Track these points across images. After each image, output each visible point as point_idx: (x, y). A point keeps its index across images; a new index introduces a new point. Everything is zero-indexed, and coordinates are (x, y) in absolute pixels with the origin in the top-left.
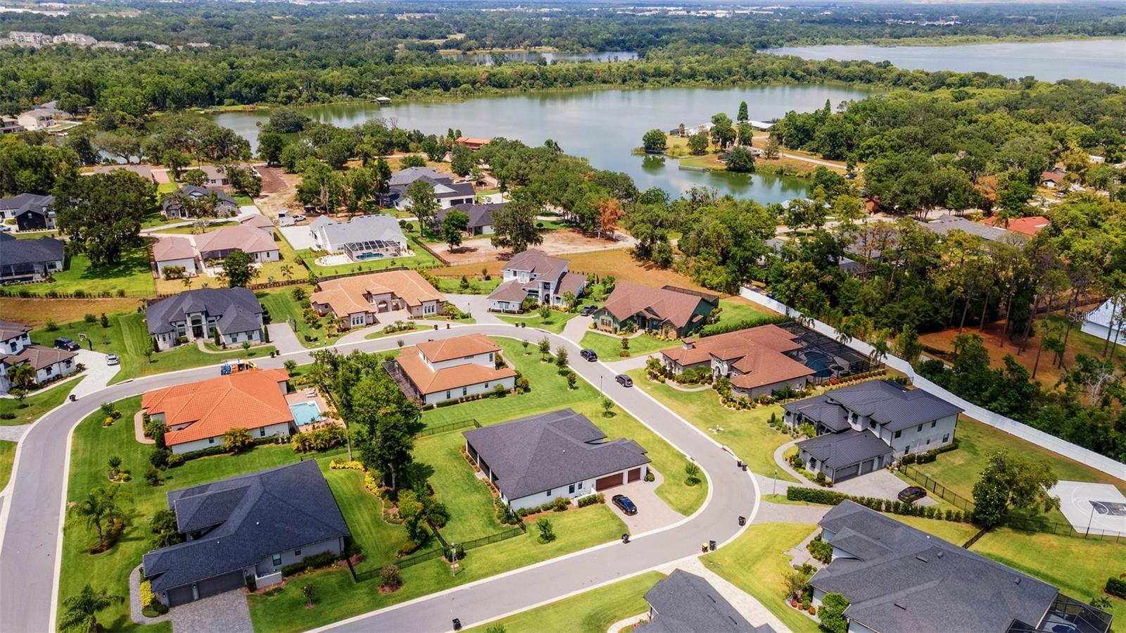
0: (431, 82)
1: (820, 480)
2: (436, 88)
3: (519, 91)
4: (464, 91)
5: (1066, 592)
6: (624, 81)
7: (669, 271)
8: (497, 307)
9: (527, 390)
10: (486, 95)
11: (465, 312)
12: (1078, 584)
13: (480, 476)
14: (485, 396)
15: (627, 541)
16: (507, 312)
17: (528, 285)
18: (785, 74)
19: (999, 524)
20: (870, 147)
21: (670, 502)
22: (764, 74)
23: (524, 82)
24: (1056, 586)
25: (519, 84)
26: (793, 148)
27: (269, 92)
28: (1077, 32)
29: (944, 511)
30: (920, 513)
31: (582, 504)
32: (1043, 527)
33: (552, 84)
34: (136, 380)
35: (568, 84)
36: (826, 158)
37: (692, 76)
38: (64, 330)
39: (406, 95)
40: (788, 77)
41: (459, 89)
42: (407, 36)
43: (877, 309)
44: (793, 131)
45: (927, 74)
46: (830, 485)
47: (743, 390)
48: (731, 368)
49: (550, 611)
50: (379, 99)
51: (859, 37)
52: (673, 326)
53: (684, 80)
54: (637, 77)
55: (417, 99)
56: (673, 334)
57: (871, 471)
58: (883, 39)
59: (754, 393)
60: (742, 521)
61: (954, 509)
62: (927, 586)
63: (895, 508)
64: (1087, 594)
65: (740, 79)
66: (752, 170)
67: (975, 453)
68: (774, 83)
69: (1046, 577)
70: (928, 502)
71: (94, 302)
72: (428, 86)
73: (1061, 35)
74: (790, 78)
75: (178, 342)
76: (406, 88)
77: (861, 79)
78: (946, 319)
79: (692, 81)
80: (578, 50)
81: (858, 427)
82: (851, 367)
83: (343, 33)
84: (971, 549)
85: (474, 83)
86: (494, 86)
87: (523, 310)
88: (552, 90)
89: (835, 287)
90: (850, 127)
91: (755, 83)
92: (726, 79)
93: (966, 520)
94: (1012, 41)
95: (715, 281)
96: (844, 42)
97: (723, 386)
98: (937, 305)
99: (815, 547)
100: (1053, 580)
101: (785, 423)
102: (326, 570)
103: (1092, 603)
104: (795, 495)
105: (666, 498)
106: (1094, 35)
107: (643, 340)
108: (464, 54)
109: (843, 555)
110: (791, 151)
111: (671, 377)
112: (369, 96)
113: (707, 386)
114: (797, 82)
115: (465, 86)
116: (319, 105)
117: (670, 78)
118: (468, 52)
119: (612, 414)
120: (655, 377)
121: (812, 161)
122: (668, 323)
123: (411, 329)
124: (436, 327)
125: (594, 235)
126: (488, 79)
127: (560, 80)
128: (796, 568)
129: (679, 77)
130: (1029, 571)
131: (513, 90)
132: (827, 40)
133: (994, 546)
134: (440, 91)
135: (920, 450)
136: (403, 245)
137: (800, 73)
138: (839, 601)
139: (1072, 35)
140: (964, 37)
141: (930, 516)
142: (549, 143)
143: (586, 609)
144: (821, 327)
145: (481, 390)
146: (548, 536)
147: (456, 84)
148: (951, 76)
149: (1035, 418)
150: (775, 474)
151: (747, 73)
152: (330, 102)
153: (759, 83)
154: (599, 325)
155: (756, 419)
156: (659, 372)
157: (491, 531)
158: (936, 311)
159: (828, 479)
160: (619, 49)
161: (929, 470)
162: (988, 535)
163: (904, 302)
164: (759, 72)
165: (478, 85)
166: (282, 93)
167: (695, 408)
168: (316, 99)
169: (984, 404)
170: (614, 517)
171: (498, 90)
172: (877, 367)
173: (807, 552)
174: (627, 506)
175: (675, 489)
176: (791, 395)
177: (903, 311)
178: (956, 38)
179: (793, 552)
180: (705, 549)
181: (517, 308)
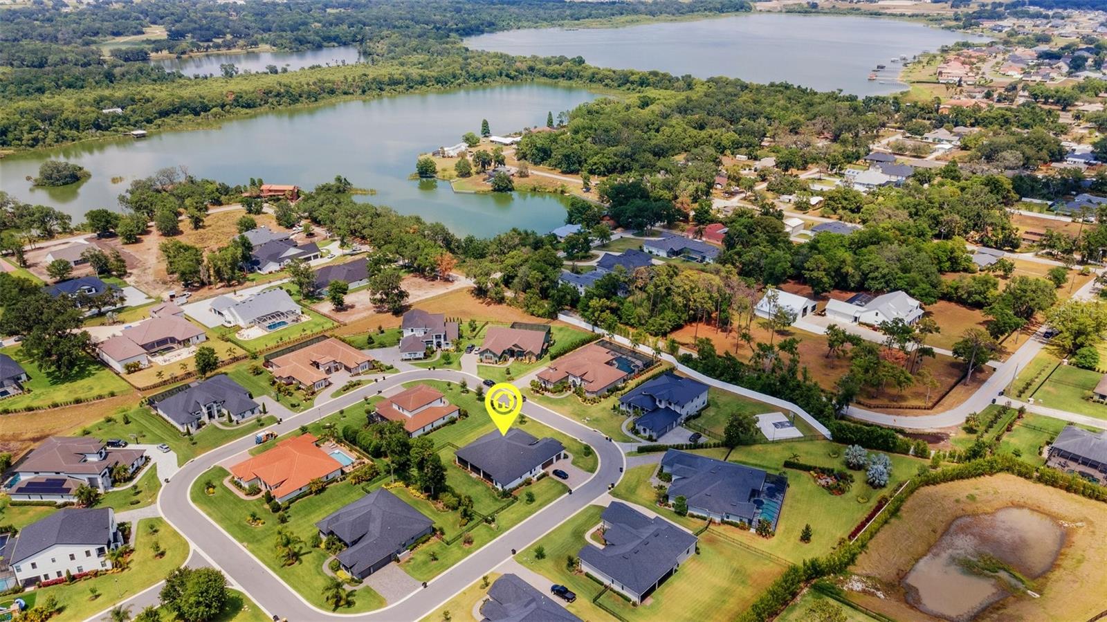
0: (180, 109)
1: (650, 439)
2: (186, 114)
3: (268, 109)
4: (215, 115)
5: (769, 472)
6: (364, 92)
7: (504, 305)
8: (408, 357)
9: (467, 416)
10: (238, 118)
11: (389, 365)
12: (773, 466)
13: (474, 475)
14: (444, 425)
15: (571, 493)
16: (416, 359)
17: (424, 338)
18: (501, 75)
19: (737, 444)
20: (595, 164)
21: (581, 468)
22: (484, 77)
23: (270, 100)
24: (764, 470)
25: (266, 102)
26: (536, 164)
27: (10, 136)
28: (710, 10)
29: (712, 443)
30: (701, 446)
31: (539, 479)
32: (755, 442)
33: (298, 100)
34: (196, 459)
35: (313, 99)
36: (564, 173)
37: (423, 82)
38: (94, 432)
39: (159, 126)
40: (503, 77)
41: (209, 113)
42: (98, 33)
43: (647, 321)
44: (535, 151)
45: (614, 72)
46: (656, 441)
47: (593, 393)
48: (582, 380)
49: (553, 535)
50: (135, 132)
51: (545, 20)
52: (533, 354)
53: (416, 86)
54: (374, 87)
55: (171, 128)
56: (534, 358)
57: (672, 428)
58: (566, 21)
59: (599, 393)
60: (621, 470)
61: (717, 441)
62: (717, 484)
63: (688, 447)
64: (777, 470)
65: (465, 82)
66: (512, 189)
67: (718, 407)
68: (494, 84)
69: (760, 466)
70: (703, 440)
71: (93, 404)
72: (177, 112)
73: (699, 13)
74: (506, 78)
75: (199, 426)
76: (155, 118)
77: (563, 76)
78: (685, 321)
79: (424, 87)
80: (297, 49)
81: (662, 406)
82: (644, 365)
83: (21, 34)
84: (727, 461)
85: (223, 106)
86: (243, 107)
87: (426, 356)
88: (299, 106)
89: (618, 309)
90: (576, 146)
91: (477, 84)
92: (452, 83)
93: (722, 446)
94: (665, 21)
95: (541, 312)
96: (535, 25)
97: (579, 392)
98: (680, 314)
99: (661, 475)
100: (763, 467)
101: (621, 408)
102: (428, 543)
103: (780, 474)
104: (641, 450)
105: (579, 466)
106: (723, 12)
107: (515, 365)
108: (178, 58)
109: (678, 477)
110: (535, 167)
111: (546, 390)
112: (121, 129)
113: (569, 393)
114: (512, 81)
115: (214, 110)
116: (69, 144)
117: (405, 85)
118: (183, 56)
119: (525, 422)
120: (538, 392)
121: (553, 176)
122: (530, 353)
123: (359, 384)
124: (376, 380)
125: (434, 278)
126: (236, 100)
127: (305, 96)
128: (655, 487)
129: (411, 84)
130: (753, 465)
131: (262, 109)
132: (520, 24)
133: (737, 456)
134: (191, 116)
135: (693, 412)
136: (299, 311)
137: (513, 73)
138: (683, 499)
139: (707, 13)
140: (629, 18)
141: (706, 448)
142: (339, 179)
143: (569, 529)
144: (619, 339)
145: (441, 422)
146: (531, 498)
147: (206, 109)
148: (633, 74)
149: (743, 382)
150: (626, 440)
151: (470, 76)
152: (80, 139)
153: (481, 84)
154: (484, 360)
155: (604, 408)
156: (539, 388)
157: (499, 505)
158: (680, 318)
159: (654, 438)
160: (336, 44)
161: (700, 422)
162: (733, 451)
163: (662, 315)
164: (479, 74)
165: (228, 107)
166: (26, 135)
167: (568, 408)
168: (64, 138)
169: (718, 378)
170: (558, 482)
171: (248, 111)
172: (657, 362)
173: (657, 479)
174: (562, 475)
175: (581, 460)
176: (618, 389)
177: (663, 322)
178: (624, 18)
179: (651, 480)
180: (610, 489)
181: (422, 356)
